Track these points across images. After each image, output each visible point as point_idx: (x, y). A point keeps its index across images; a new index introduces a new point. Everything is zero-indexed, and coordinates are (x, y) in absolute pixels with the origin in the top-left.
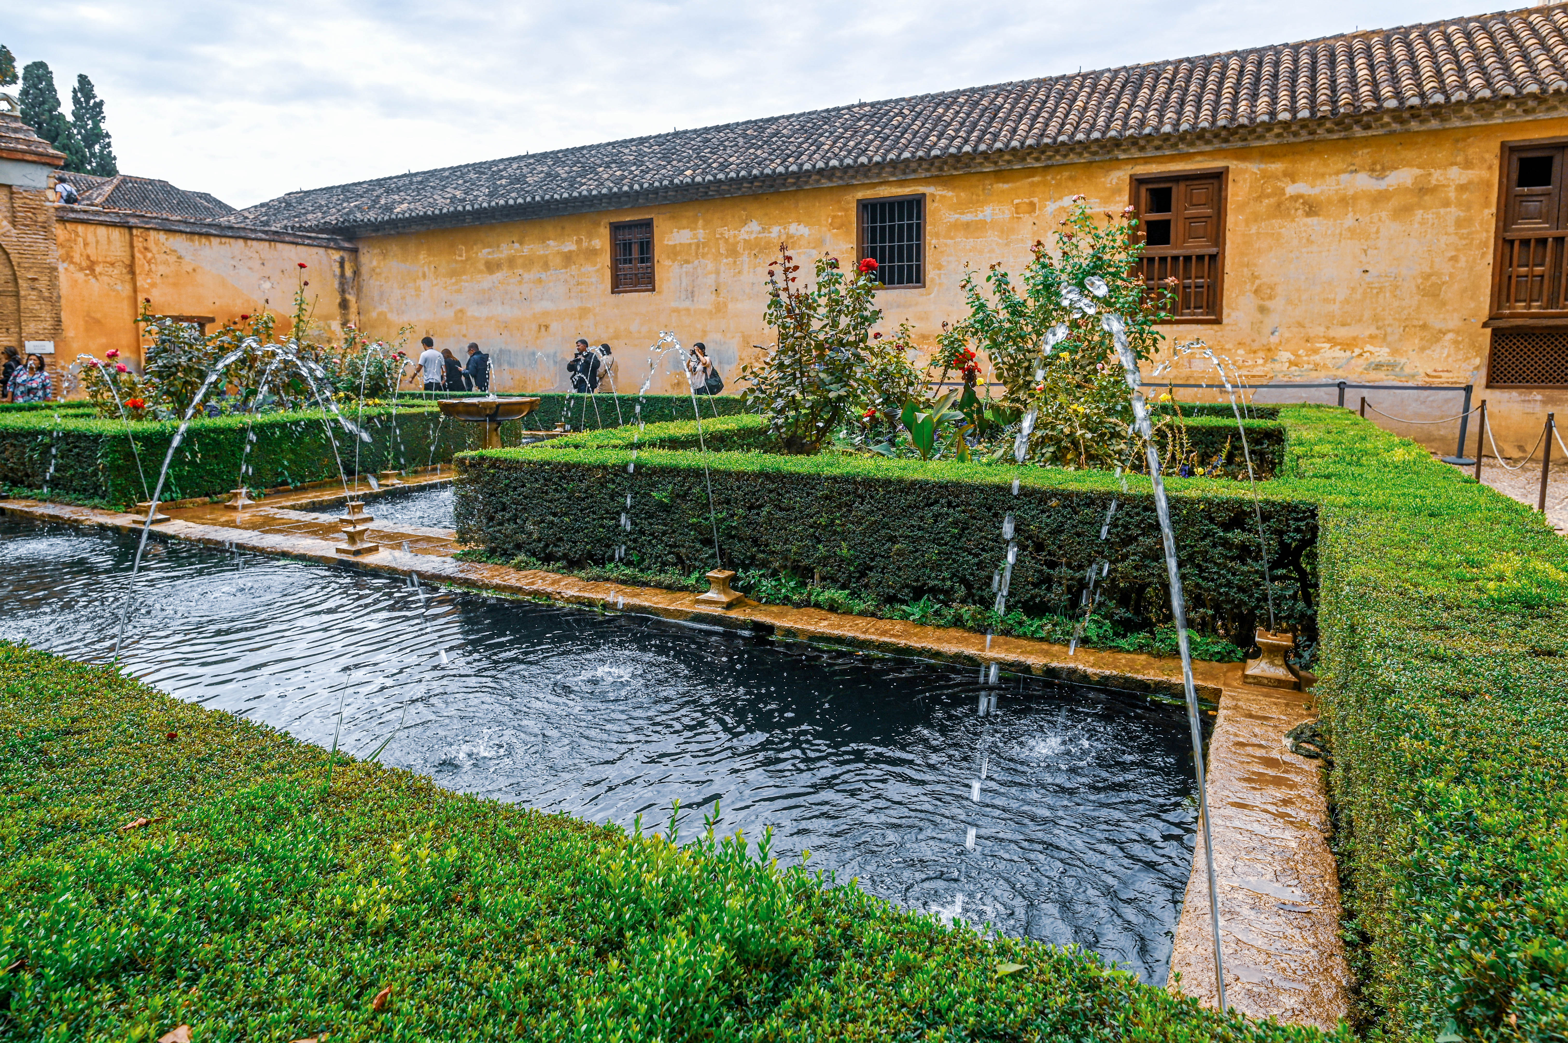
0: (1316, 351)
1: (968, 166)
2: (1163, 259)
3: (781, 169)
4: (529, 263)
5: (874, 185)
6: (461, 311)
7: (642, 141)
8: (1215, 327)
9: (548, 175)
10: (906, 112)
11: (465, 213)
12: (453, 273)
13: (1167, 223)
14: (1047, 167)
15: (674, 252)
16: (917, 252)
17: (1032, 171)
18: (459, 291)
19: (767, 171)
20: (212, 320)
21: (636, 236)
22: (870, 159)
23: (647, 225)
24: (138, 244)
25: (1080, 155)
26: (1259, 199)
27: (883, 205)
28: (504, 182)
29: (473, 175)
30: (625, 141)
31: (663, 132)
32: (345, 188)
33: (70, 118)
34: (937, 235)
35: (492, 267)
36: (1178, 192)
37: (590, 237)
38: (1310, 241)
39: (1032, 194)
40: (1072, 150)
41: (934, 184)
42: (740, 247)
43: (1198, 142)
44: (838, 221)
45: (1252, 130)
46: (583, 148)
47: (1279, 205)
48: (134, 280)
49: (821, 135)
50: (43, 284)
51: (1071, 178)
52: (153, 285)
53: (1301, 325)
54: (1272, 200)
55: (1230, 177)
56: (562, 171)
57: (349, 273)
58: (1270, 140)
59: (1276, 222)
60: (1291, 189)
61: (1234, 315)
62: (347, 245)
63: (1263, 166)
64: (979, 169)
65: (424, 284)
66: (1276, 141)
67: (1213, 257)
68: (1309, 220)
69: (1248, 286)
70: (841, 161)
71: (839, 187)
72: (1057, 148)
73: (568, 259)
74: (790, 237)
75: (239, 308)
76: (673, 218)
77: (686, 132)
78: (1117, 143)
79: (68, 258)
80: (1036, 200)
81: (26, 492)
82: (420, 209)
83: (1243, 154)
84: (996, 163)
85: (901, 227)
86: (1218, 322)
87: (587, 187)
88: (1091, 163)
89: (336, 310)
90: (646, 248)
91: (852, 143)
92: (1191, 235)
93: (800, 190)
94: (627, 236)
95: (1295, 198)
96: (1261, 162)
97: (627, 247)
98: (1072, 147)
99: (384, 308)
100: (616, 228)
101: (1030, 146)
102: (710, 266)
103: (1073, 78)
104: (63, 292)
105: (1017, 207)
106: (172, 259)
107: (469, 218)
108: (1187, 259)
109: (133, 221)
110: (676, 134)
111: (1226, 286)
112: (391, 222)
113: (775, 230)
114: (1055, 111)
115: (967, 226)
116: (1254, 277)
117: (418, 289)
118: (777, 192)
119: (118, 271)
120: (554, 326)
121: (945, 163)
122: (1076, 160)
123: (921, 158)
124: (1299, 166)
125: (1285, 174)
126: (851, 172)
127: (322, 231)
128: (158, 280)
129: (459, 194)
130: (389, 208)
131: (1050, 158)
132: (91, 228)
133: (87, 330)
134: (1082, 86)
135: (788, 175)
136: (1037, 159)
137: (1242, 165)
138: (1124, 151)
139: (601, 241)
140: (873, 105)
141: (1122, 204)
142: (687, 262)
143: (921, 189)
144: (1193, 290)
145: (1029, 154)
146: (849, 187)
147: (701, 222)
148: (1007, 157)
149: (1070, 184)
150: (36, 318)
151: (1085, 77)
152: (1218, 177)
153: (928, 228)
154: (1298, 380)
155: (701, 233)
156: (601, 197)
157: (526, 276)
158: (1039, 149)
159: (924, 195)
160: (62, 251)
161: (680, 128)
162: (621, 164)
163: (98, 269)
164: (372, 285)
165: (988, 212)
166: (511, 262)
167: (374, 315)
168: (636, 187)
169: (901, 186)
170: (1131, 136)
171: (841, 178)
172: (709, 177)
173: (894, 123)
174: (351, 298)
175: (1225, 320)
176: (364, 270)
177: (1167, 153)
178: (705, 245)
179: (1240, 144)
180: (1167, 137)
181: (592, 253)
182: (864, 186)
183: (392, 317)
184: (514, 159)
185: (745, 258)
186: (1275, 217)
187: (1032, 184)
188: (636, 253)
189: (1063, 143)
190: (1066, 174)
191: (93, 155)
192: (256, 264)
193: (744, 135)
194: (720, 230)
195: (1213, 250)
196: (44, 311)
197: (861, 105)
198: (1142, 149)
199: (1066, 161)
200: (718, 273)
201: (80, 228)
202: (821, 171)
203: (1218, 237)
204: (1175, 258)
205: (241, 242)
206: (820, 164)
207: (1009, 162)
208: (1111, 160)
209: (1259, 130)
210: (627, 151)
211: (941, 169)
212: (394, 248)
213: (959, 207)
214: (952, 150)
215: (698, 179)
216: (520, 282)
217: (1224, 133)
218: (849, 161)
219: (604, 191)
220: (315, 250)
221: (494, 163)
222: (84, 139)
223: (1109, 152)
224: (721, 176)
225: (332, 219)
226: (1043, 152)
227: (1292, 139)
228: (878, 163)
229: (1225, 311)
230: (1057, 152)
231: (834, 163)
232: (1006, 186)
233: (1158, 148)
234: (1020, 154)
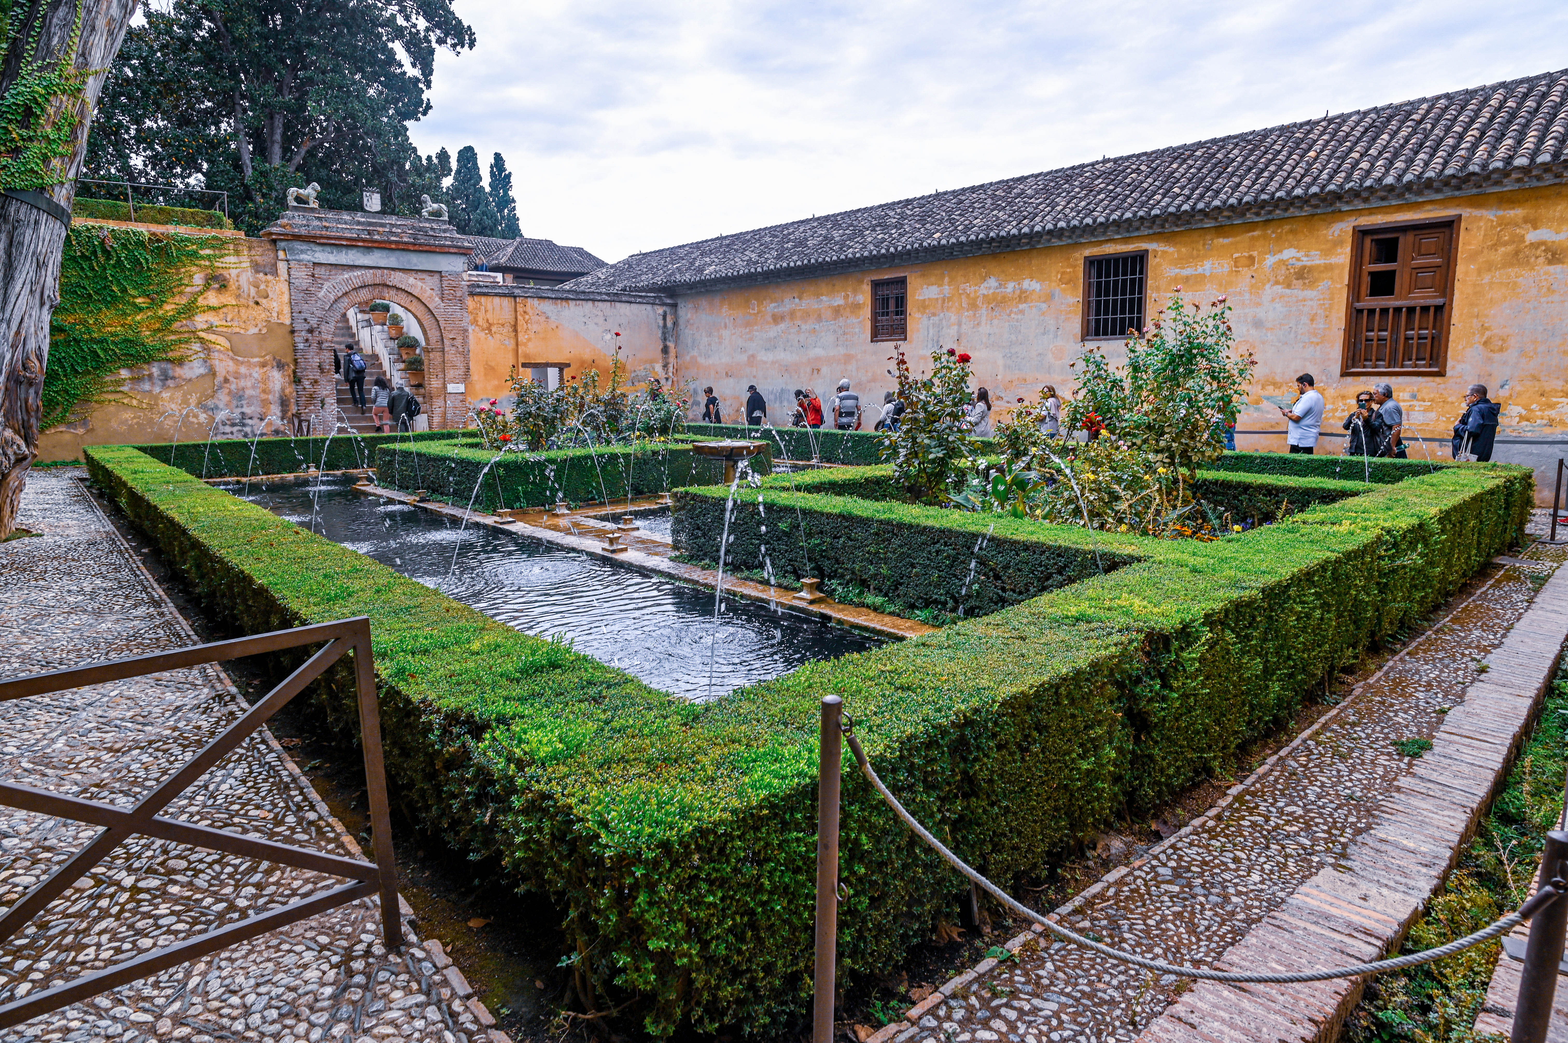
0: (1552, 406)
1: (1188, 222)
2: (1384, 311)
3: (1014, 231)
4: (806, 315)
5: (1101, 243)
6: (753, 356)
7: (908, 202)
8: (1438, 379)
9: (826, 238)
10: (1143, 167)
11: (757, 274)
12: (748, 324)
13: (1393, 273)
14: (1267, 222)
15: (923, 306)
16: (1138, 305)
17: (1252, 226)
18: (751, 339)
19: (1003, 233)
20: (568, 365)
21: (891, 292)
22: (1095, 221)
23: (902, 282)
24: (520, 309)
25: (1301, 208)
26: (1494, 247)
27: (1108, 261)
28: (790, 245)
29: (768, 239)
30: (894, 203)
31: (927, 194)
32: (672, 251)
33: (488, 189)
34: (1158, 289)
35: (777, 319)
36: (1405, 242)
37: (855, 291)
38: (1550, 290)
39: (1251, 248)
40: (1292, 204)
41: (1157, 241)
42: (979, 302)
43: (1426, 192)
44: (1067, 277)
45: (1486, 176)
46: (859, 210)
47: (1517, 253)
48: (516, 336)
49: (1059, 195)
50: (458, 342)
51: (1291, 231)
52: (529, 340)
53: (1535, 378)
54: (1510, 248)
55: (1463, 225)
56: (836, 234)
57: (669, 324)
58: (1509, 186)
59: (1512, 271)
60: (1532, 236)
61: (1459, 367)
62: (668, 301)
63: (1500, 213)
64: (1199, 225)
65: (726, 333)
66: (1517, 186)
67: (1439, 309)
68: (1551, 268)
69: (1477, 337)
70: (1068, 222)
71: (1069, 245)
72: (1276, 203)
73: (837, 311)
74: (1023, 291)
75: (587, 355)
76: (923, 275)
77: (946, 193)
78: (1337, 196)
79: (475, 322)
80: (1255, 254)
81: (440, 498)
82: (724, 271)
83: (1478, 201)
84: (1216, 219)
85: (1124, 282)
86: (1441, 374)
87: (854, 250)
88: (1313, 215)
89: (659, 355)
90: (901, 302)
91: (1083, 204)
92: (1415, 285)
93: (1033, 248)
94: (885, 291)
95: (1535, 246)
96: (1499, 208)
97: (885, 301)
98: (1291, 202)
99: (695, 353)
100: (876, 285)
101: (1247, 203)
102: (954, 318)
103: (1317, 123)
104: (471, 347)
105: (1236, 261)
106: (542, 319)
107: (760, 278)
108: (1411, 310)
109: (517, 291)
110: (937, 196)
111: (1452, 337)
112: (701, 282)
113: (1011, 286)
114: (1284, 163)
115: (1187, 279)
116: (1484, 328)
117: (720, 337)
118: (1014, 251)
119: (507, 330)
120: (825, 370)
121: (1166, 220)
122: (1297, 214)
123: (1142, 218)
124: (1543, 211)
125: (1526, 220)
126: (1078, 232)
127: (651, 291)
128: (532, 335)
129: (754, 256)
130: (700, 270)
131: (1270, 212)
132: (490, 299)
133: (486, 375)
134: (1323, 133)
135: (1020, 236)
136: (1257, 214)
137: (1476, 213)
138: (1347, 203)
139: (864, 296)
140: (1115, 161)
141: (1343, 257)
142: (934, 315)
143: (1144, 246)
144: (1414, 342)
145: (1248, 210)
146: (1077, 245)
147: (946, 279)
148: (1226, 213)
149: (1290, 237)
150: (454, 367)
151: (1330, 121)
152: (1450, 226)
153: (1149, 282)
154: (1529, 436)
155: (947, 289)
156: (863, 259)
157: (804, 327)
158: (1258, 206)
159: (1147, 251)
160: (471, 317)
161: (941, 190)
162: (885, 227)
163: (494, 329)
164: (687, 333)
165: (1207, 266)
166: (792, 314)
167: (688, 358)
168: (892, 250)
169: (1126, 243)
170: (1351, 189)
171: (1070, 237)
172: (953, 240)
173: (1128, 180)
174: (671, 345)
175: (1449, 373)
176: (681, 321)
177: (1394, 203)
178: (950, 299)
179: (1475, 191)
180: (1391, 188)
181: (856, 307)
182: (1091, 243)
183: (701, 360)
184: (802, 222)
185: (983, 311)
186: (1511, 265)
187: (1253, 238)
188: (892, 308)
189: (1280, 199)
190: (1287, 228)
191: (503, 217)
192: (601, 320)
193: (993, 197)
194: (962, 286)
195: (1440, 301)
196: (459, 361)
197: (1105, 161)
198: (1366, 200)
199: (1287, 215)
200: (960, 324)
201: (483, 299)
202: (1050, 232)
203: (1446, 287)
204: (1398, 310)
205: (590, 303)
206: (1049, 226)
207: (1229, 218)
208: (1333, 212)
209: (1494, 176)
210: (892, 214)
211: (1163, 226)
212: (704, 302)
213: (1180, 262)
214: (1171, 209)
215: (944, 242)
216: (799, 332)
217: (1454, 182)
218: (1075, 222)
219: (866, 254)
220: (644, 307)
221: (786, 226)
222: (497, 206)
223: (1331, 205)
224: (963, 239)
225: (658, 280)
226: (1263, 208)
227: (1535, 183)
228: (1101, 224)
229: (1450, 363)
230: (1276, 207)
231: (1062, 224)
232: (1226, 241)
233: (1383, 199)
234: (1240, 209)
